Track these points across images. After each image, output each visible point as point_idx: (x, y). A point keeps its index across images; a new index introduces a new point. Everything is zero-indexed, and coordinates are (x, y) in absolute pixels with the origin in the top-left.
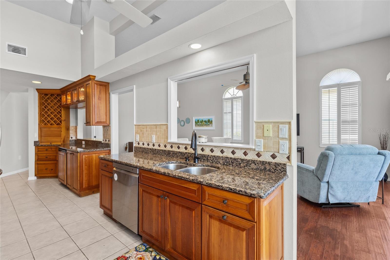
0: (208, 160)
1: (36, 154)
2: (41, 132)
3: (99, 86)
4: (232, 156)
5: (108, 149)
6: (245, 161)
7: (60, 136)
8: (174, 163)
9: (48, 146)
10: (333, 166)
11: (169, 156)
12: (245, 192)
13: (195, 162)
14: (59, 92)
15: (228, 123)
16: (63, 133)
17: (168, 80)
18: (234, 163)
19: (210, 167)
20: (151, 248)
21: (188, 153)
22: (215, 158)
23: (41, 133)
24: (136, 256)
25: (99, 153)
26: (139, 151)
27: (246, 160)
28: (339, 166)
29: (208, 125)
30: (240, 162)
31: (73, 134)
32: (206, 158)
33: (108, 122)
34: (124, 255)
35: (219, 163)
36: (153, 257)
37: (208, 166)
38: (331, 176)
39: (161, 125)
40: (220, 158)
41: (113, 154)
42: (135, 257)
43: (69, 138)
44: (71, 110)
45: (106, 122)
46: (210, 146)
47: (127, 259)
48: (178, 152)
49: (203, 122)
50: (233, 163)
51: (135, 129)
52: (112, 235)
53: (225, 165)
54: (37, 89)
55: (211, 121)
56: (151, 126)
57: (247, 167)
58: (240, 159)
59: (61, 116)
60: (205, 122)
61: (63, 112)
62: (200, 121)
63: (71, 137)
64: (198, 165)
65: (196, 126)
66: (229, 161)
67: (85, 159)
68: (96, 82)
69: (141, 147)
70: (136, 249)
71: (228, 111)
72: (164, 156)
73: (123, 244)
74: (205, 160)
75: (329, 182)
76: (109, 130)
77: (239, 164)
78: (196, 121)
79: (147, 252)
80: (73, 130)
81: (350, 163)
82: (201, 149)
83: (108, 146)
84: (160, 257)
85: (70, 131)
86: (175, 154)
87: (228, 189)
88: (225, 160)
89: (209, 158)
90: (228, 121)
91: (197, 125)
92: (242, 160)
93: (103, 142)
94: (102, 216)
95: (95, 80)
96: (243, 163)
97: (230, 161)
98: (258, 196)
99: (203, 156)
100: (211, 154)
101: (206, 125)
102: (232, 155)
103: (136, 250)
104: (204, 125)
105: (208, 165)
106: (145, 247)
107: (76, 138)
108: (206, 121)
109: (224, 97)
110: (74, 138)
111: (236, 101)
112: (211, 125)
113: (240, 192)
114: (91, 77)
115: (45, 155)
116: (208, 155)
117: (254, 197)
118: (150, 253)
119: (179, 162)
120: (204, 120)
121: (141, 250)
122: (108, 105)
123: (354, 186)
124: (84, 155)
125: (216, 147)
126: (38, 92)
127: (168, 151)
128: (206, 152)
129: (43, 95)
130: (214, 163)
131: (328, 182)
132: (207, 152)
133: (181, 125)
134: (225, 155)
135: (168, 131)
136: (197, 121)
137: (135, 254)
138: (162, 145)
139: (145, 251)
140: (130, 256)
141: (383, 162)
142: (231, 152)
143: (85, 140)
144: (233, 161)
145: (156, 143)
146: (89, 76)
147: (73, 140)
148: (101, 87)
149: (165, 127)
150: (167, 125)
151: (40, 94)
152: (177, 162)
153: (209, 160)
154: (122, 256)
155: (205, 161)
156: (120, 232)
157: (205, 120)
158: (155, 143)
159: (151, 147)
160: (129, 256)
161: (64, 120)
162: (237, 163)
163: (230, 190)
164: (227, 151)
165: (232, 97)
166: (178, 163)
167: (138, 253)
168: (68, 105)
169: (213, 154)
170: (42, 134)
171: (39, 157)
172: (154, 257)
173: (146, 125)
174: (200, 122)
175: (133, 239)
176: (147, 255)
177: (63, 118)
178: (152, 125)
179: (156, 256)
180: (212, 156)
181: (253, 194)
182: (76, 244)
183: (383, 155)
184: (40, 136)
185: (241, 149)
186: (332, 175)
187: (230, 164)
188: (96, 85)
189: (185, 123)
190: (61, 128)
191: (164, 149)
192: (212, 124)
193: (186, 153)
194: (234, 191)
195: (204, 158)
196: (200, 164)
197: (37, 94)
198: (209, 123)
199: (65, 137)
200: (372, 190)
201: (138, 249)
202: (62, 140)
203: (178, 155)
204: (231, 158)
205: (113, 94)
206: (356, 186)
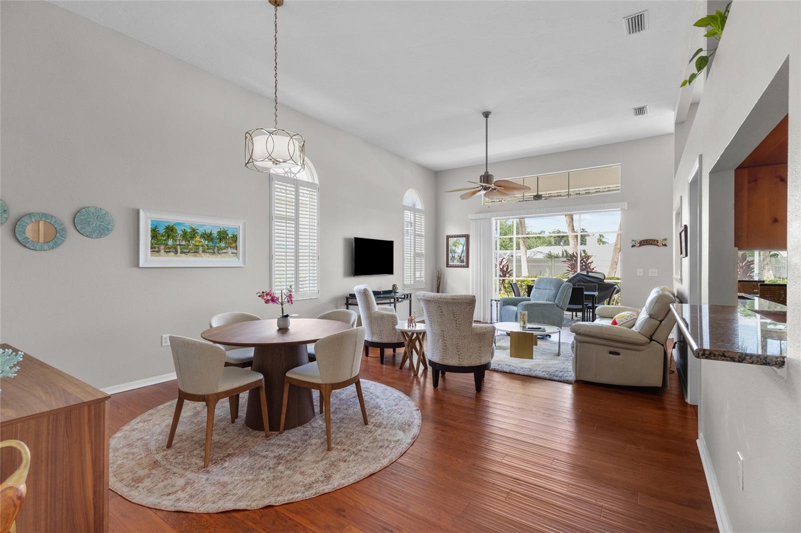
29: (220, 249)
49: (198, 238)
55: (230, 236)
60: (205, 239)
62: (180, 232)
65: (155, 249)
78: (155, 231)
91: (162, 247)
101: (209, 251)
104: (201, 248)
108: (211, 234)
112: (230, 250)
120: (200, 232)
133: (23, 241)
136: (162, 230)
157: (208, 231)
174: (179, 238)
189: (70, 232)
192: (236, 249)
198: (223, 245)
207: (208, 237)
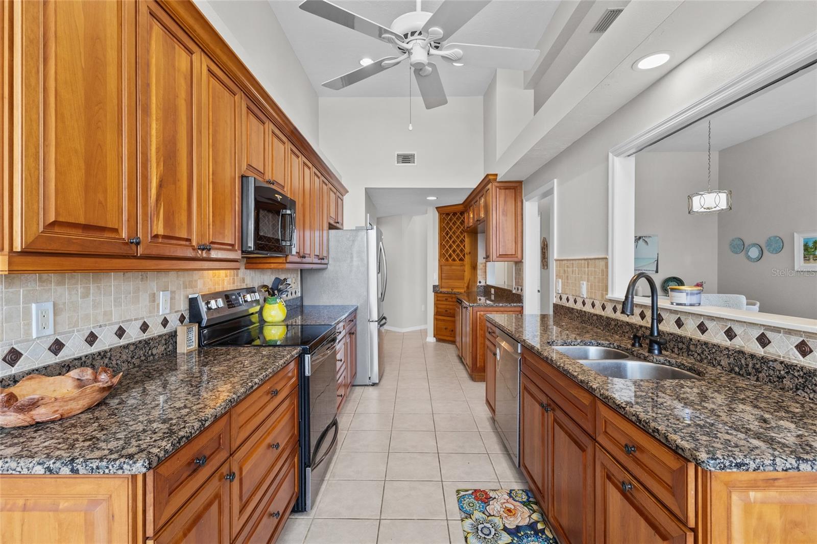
0: (690, 352)
1: (436, 305)
2: (441, 271)
3: (503, 191)
4: (759, 351)
5: (519, 305)
6: (798, 371)
7: (462, 278)
8: (604, 347)
9: (448, 293)
11: (608, 330)
12: (665, 436)
13: (651, 351)
14: (461, 208)
16: (467, 275)
17: (609, 155)
18: (760, 372)
19: (688, 370)
20: (536, 504)
21: (645, 327)
22: (707, 349)
23: (441, 274)
24: (504, 503)
25: (503, 310)
26: (560, 314)
27: (802, 368)
30: (782, 372)
31: (481, 276)
32: (684, 346)
33: (519, 256)
34: (487, 491)
35: (719, 365)
36: (532, 521)
37: (682, 367)
39: (597, 260)
40: (721, 352)
41: (526, 314)
42: (502, 504)
43: (475, 282)
44: (479, 235)
45: (515, 255)
46: (698, 314)
47: (489, 499)
48: (624, 322)
50: (758, 371)
51: (556, 268)
52: (488, 454)
53: (736, 373)
54: (437, 208)
56: (580, 262)
57: (803, 390)
58: (782, 363)
59: (464, 246)
61: (467, 240)
63: (479, 281)
64: (655, 360)
66: (746, 365)
67: (480, 318)
68: (498, 185)
69: (563, 306)
70: (511, 493)
72: (600, 329)
73: (497, 475)
74: (681, 349)
76: (521, 270)
77: (778, 377)
79: (526, 507)
80: (481, 269)
82: (675, 322)
83: (519, 299)
84: (544, 528)
85: (478, 271)
86: (619, 327)
87: (634, 419)
88: (734, 359)
89: (692, 348)
91: (811, 256)
92: (790, 368)
93: (514, 292)
94: (488, 419)
95: (498, 180)
96: (790, 376)
97: (751, 365)
98: (692, 455)
99: (679, 340)
100: (698, 336)
102: (760, 346)
103: (509, 494)
105: (683, 365)
106: (526, 498)
107: (486, 283)
110: (483, 284)
113: (655, 434)
114: (491, 177)
115: (444, 306)
116: (691, 339)
117: (683, 455)
118: (531, 511)
119: (615, 344)
121: (517, 499)
122: (519, 224)
124: (479, 311)
125: (713, 319)
126: (438, 211)
127: (606, 317)
128: (686, 330)
129: (444, 216)
130: (705, 361)
132: (690, 330)
133: (749, 258)
134: (738, 343)
135: (607, 272)
136: (811, 245)
137: (505, 499)
138: (597, 304)
139: (523, 505)
140: (495, 498)
142: (757, 339)
143: (496, 287)
144: (758, 366)
145: (588, 300)
146: (488, 175)
147: (481, 286)
148: (507, 191)
149: (602, 263)
150: (606, 258)
151: (440, 214)
152: (612, 346)
153: (692, 352)
154: (484, 491)
155: (683, 353)
156: (501, 455)
158: (587, 298)
159: (579, 306)
160: (493, 497)
161: (468, 252)
162: (771, 372)
163: (638, 424)
164: (743, 334)
166: (614, 348)
167: (511, 500)
168: (471, 228)
169: (703, 338)
170: (443, 275)
171: (439, 310)
172: (534, 521)
173: (573, 260)
175: (517, 475)
176: (523, 512)
177: (467, 250)
178: (581, 260)
179: (539, 522)
180: (699, 341)
181: (681, 447)
182: (437, 443)
184: (441, 278)
185: (789, 332)
187: (750, 374)
188: (498, 189)
189: (765, 252)
190: (464, 265)
191: (601, 314)
193: (641, 327)
194: (644, 426)
195: (680, 345)
196: (661, 359)
197: (437, 214)
199: (470, 280)
201: (513, 495)
202: (466, 285)
203: (625, 331)
204: (752, 356)
205: (526, 201)
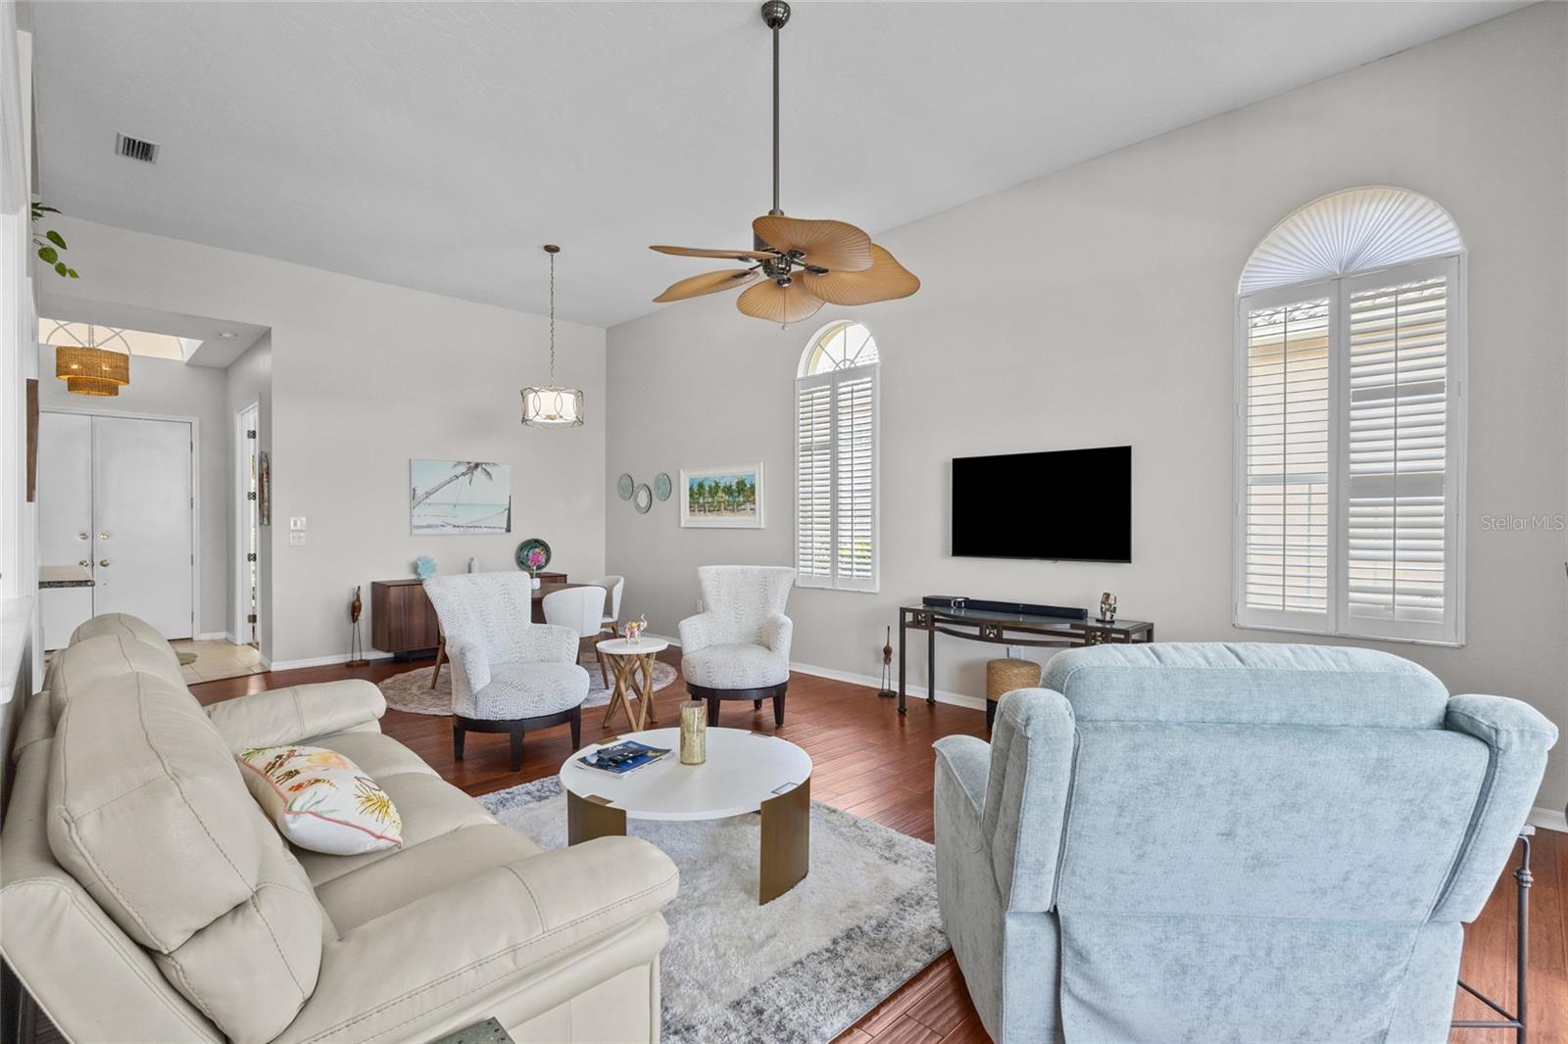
10: (1068, 806)
15: (815, 496)
28: (1115, 812)
29: (739, 505)
38: (1066, 875)
49: (720, 494)
55: (748, 486)
60: (726, 494)
62: (707, 488)
65: (691, 509)
71: (815, 439)
75: (1060, 913)
78: (691, 489)
81: (1200, 787)
90: (815, 489)
91: (696, 506)
101: (731, 507)
104: (723, 505)
108: (731, 486)
109: (807, 369)
111: (850, 389)
112: (748, 506)
120: (722, 485)
123: (1253, 956)
131: (1054, 915)
133: (638, 506)
136: (696, 489)
141: (1474, 788)
157: (728, 484)
165: (838, 369)
174: (707, 495)
183: (1476, 732)
186: (1073, 872)
189: (654, 498)
192: (754, 502)
198: (741, 499)
200: (1399, 988)
206: (1268, 954)
207: (728, 490)
